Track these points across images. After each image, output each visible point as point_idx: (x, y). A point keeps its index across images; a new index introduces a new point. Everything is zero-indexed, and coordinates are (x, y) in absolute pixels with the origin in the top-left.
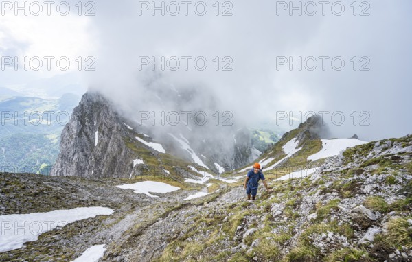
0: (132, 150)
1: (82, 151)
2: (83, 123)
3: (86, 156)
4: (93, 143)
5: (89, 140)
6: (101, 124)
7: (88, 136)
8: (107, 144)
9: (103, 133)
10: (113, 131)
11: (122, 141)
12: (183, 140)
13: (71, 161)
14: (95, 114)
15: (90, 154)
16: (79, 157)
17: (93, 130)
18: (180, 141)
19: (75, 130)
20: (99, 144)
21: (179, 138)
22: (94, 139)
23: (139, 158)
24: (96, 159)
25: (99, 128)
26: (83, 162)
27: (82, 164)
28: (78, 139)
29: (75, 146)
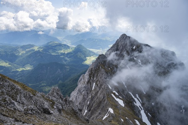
0: (109, 102)
1: (87, 91)
2: (90, 77)
3: (87, 93)
4: (92, 88)
5: (91, 86)
6: (98, 80)
7: (90, 84)
8: (98, 92)
9: (97, 85)
10: (102, 87)
11: (106, 95)
12: (138, 99)
13: (81, 93)
14: (96, 74)
15: (89, 93)
16: (85, 93)
17: (93, 82)
18: (136, 99)
19: (86, 80)
20: (94, 90)
21: (136, 97)
22: (93, 86)
23: (111, 108)
24: (91, 97)
25: (96, 82)
26: (85, 96)
27: (85, 97)
28: (87, 85)
29: (85, 87)
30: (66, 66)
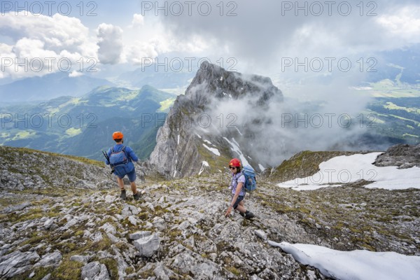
0: (202, 155)
1: (171, 147)
2: (171, 129)
3: (172, 150)
4: (176, 142)
5: (174, 140)
6: (182, 131)
8: (185, 145)
9: (183, 137)
10: (190, 138)
11: (196, 147)
12: (235, 143)
13: (164, 152)
15: (175, 149)
16: (169, 150)
17: (177, 134)
18: (232, 144)
19: (167, 134)
20: (180, 144)
21: (232, 141)
22: (177, 140)
23: (205, 161)
24: (179, 154)
25: (180, 134)
26: (170, 153)
27: (170, 155)
28: (169, 139)
29: (167, 143)
30: (133, 120)
